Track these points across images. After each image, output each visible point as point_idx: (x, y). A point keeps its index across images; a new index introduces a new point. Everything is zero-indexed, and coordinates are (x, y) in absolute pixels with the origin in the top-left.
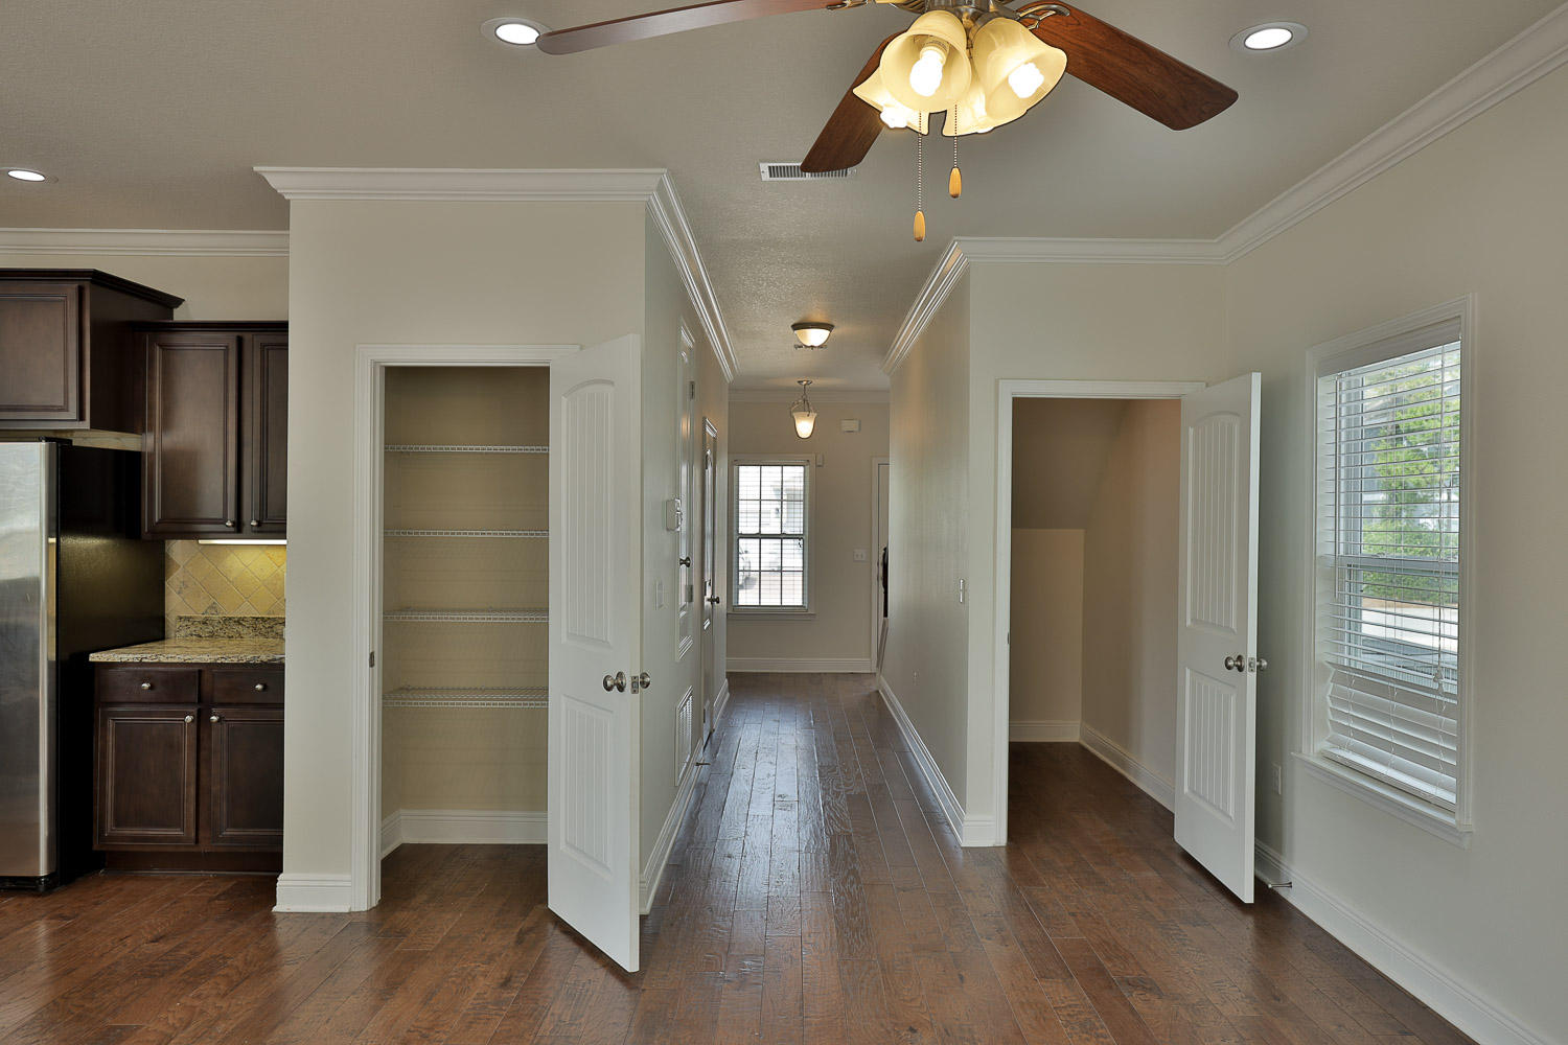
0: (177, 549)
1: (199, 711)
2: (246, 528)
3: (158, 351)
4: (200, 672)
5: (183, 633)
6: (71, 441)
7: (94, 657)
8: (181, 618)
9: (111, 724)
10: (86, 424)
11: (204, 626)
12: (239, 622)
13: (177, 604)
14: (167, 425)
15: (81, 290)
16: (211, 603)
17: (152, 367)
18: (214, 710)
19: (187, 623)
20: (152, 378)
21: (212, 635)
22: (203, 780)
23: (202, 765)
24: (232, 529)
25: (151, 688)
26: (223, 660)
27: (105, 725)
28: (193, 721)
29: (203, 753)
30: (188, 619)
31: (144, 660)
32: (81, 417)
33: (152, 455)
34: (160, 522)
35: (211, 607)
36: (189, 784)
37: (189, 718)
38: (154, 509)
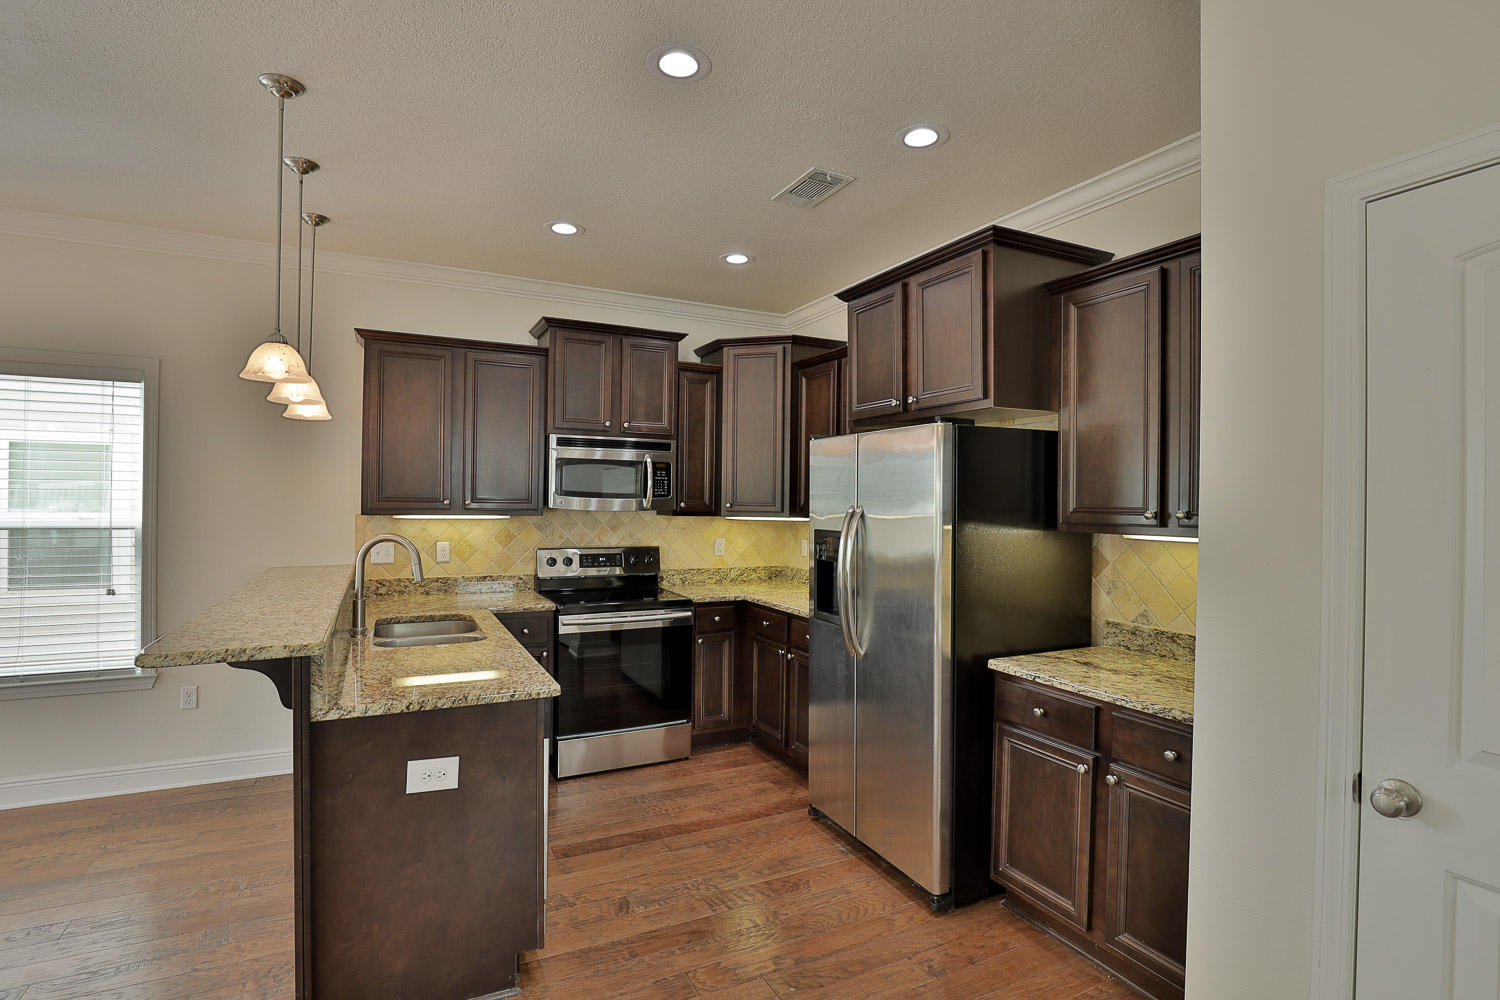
0: (1105, 544)
1: (1096, 760)
2: (1172, 522)
3: (1073, 311)
4: (1098, 709)
5: (1110, 641)
6: (972, 422)
7: (993, 664)
8: (1108, 623)
9: (1006, 745)
10: (990, 403)
11: (1133, 637)
12: (1173, 638)
13: (1107, 606)
14: (1083, 396)
15: (985, 254)
16: (1141, 610)
17: (1067, 330)
18: (1113, 766)
19: (1114, 630)
20: (1067, 343)
21: (1142, 650)
22: (1099, 851)
23: (1099, 833)
24: (1154, 522)
25: (1044, 715)
26: (1123, 703)
27: (1001, 744)
28: (1086, 772)
29: (1100, 818)
30: (1116, 625)
31: (1037, 680)
32: (986, 396)
33: (1067, 433)
34: (1075, 511)
35: (1142, 615)
36: (1081, 851)
37: (1082, 768)
38: (1069, 499)
